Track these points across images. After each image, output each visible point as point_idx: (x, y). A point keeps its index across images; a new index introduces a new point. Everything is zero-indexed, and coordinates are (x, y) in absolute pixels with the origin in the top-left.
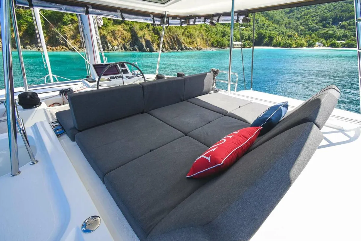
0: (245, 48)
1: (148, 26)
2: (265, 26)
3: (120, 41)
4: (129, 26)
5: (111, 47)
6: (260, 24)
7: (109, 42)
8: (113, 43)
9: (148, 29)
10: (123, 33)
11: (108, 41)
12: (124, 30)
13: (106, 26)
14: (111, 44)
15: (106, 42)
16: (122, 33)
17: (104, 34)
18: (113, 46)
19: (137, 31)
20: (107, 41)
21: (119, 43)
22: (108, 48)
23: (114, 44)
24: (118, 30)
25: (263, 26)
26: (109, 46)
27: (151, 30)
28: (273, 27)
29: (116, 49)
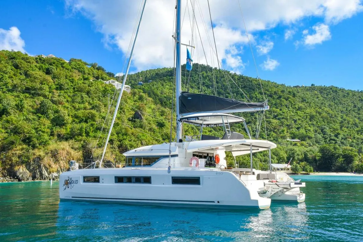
0: (298, 174)
1: (112, 142)
2: (340, 138)
3: (62, 165)
4: (82, 142)
5: (47, 174)
6: (330, 134)
7: (45, 167)
8: (52, 168)
9: (111, 146)
10: (70, 153)
11: (44, 165)
12: (72, 148)
13: (44, 145)
14: (47, 171)
15: (39, 166)
16: (68, 153)
17: (40, 155)
18: (49, 173)
19: (93, 150)
20: (42, 165)
21: (61, 168)
22: (41, 175)
23: (51, 170)
24: (63, 149)
25: (336, 139)
26: (43, 173)
27: (116, 147)
28: (358, 138)
29: (54, 177)
